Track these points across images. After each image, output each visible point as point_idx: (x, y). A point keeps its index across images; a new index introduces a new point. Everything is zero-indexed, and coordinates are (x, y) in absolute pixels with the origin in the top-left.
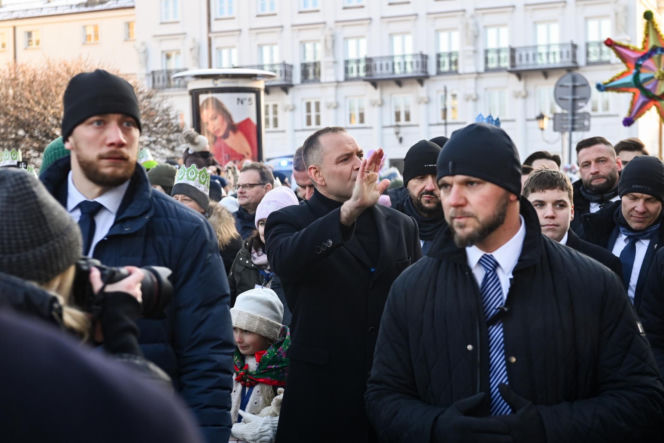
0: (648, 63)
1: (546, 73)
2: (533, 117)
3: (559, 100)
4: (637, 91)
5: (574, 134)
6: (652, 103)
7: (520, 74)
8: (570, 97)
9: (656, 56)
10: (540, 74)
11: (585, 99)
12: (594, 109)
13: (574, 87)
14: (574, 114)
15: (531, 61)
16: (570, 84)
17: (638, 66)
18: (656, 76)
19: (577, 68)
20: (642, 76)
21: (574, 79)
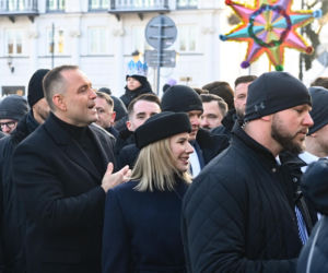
0: (259, 17)
1: (141, 15)
2: (130, 53)
3: (150, 39)
4: (252, 40)
5: (162, 69)
6: (263, 49)
7: (119, 15)
8: (159, 37)
9: (265, 12)
10: (137, 16)
11: (172, 39)
12: (183, 48)
13: (163, 28)
14: (162, 52)
15: (129, 4)
16: (159, 25)
17: (251, 20)
18: (266, 28)
19: (168, 11)
20: (255, 29)
21: (163, 21)
